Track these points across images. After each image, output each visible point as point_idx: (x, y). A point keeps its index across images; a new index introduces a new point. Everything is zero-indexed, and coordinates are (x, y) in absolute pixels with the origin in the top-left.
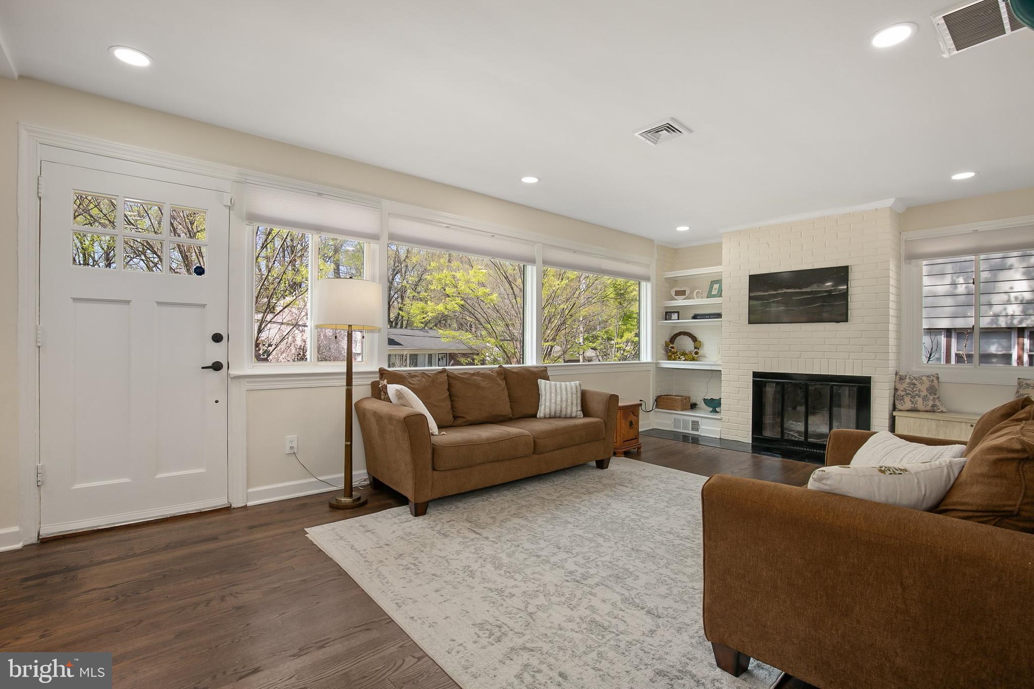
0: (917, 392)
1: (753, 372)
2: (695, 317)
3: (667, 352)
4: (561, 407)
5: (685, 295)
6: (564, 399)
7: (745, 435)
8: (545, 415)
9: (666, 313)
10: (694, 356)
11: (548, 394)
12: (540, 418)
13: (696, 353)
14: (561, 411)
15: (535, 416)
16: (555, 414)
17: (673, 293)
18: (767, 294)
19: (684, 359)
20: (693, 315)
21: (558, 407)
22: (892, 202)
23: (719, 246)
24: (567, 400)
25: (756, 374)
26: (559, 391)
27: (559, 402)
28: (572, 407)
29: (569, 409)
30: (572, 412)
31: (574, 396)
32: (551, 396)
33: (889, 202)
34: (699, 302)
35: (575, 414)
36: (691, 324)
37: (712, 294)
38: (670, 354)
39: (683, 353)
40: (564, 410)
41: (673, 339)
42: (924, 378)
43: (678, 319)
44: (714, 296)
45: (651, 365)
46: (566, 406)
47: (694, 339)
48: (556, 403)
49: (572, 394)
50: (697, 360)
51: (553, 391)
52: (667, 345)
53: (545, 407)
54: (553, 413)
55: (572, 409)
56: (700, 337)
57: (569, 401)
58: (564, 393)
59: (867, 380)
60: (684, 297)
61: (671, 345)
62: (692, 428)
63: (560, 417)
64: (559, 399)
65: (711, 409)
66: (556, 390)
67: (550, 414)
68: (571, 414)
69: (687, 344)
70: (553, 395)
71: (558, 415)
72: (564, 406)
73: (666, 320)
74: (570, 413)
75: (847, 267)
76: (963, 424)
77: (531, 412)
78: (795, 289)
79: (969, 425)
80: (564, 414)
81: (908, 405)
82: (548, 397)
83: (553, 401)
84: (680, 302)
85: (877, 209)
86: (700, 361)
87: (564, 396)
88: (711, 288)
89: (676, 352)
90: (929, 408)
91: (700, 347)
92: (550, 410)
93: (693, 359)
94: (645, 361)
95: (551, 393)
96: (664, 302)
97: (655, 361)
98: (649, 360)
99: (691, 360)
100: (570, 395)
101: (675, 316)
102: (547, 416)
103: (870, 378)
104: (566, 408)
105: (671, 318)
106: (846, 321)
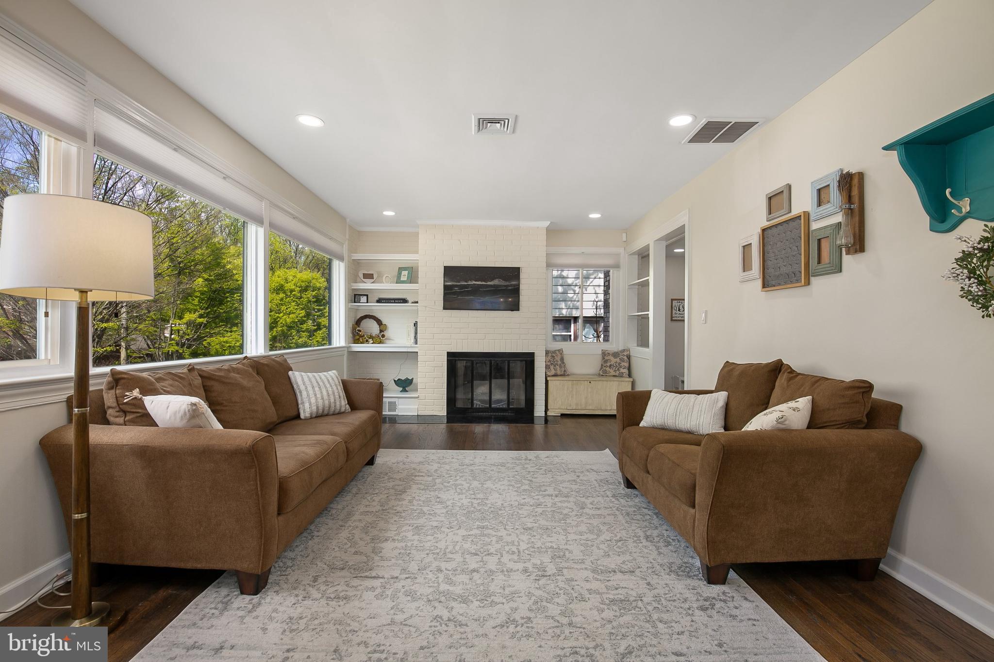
0: (556, 362)
1: (448, 352)
2: (379, 301)
3: (354, 335)
4: (330, 403)
5: (373, 279)
6: (330, 392)
7: (440, 409)
8: (311, 414)
9: (355, 295)
10: (380, 338)
11: (310, 388)
12: (306, 419)
13: (383, 336)
14: (330, 407)
15: (298, 416)
16: (323, 411)
17: (361, 276)
18: (459, 284)
19: (372, 342)
20: (377, 299)
21: (327, 402)
22: (548, 224)
23: (417, 235)
24: (334, 393)
25: (450, 354)
26: (321, 384)
27: (326, 397)
28: (340, 401)
29: (338, 403)
30: (341, 407)
31: (339, 387)
32: (314, 391)
33: (547, 224)
34: (386, 287)
35: (344, 408)
36: (378, 308)
37: (401, 280)
38: (357, 337)
39: (371, 336)
40: (333, 405)
41: (358, 322)
42: (557, 352)
43: (367, 302)
44: (403, 282)
45: (342, 349)
46: (335, 400)
47: (379, 322)
48: (322, 398)
49: (336, 385)
50: (383, 343)
51: (315, 384)
52: (354, 329)
53: (310, 404)
54: (320, 411)
55: (340, 403)
56: (385, 321)
57: (336, 394)
58: (328, 386)
59: (532, 355)
60: (373, 280)
61: (358, 328)
62: (389, 409)
63: (327, 415)
64: (325, 393)
65: (401, 389)
66: (317, 382)
67: (317, 412)
68: (340, 410)
69: (372, 328)
70: (317, 389)
71: (326, 412)
72: (332, 400)
73: (355, 302)
74: (339, 408)
75: (519, 268)
76: (586, 381)
77: (293, 413)
78: (482, 282)
79: (589, 382)
80: (333, 410)
81: (553, 372)
82: (311, 392)
83: (319, 396)
84: (367, 285)
85: (538, 227)
86: (385, 343)
87: (330, 389)
88: (399, 274)
89: (364, 336)
90: (562, 373)
91: (385, 330)
92: (318, 408)
93: (380, 342)
94: (338, 345)
95: (313, 387)
96: (352, 284)
97: (348, 345)
98: (343, 343)
99: (379, 343)
100: (335, 388)
101: (364, 299)
102: (314, 416)
103: (533, 354)
104: (335, 403)
105: (360, 300)
106: (518, 310)
